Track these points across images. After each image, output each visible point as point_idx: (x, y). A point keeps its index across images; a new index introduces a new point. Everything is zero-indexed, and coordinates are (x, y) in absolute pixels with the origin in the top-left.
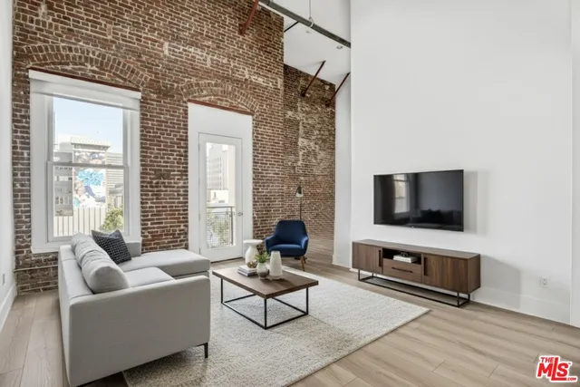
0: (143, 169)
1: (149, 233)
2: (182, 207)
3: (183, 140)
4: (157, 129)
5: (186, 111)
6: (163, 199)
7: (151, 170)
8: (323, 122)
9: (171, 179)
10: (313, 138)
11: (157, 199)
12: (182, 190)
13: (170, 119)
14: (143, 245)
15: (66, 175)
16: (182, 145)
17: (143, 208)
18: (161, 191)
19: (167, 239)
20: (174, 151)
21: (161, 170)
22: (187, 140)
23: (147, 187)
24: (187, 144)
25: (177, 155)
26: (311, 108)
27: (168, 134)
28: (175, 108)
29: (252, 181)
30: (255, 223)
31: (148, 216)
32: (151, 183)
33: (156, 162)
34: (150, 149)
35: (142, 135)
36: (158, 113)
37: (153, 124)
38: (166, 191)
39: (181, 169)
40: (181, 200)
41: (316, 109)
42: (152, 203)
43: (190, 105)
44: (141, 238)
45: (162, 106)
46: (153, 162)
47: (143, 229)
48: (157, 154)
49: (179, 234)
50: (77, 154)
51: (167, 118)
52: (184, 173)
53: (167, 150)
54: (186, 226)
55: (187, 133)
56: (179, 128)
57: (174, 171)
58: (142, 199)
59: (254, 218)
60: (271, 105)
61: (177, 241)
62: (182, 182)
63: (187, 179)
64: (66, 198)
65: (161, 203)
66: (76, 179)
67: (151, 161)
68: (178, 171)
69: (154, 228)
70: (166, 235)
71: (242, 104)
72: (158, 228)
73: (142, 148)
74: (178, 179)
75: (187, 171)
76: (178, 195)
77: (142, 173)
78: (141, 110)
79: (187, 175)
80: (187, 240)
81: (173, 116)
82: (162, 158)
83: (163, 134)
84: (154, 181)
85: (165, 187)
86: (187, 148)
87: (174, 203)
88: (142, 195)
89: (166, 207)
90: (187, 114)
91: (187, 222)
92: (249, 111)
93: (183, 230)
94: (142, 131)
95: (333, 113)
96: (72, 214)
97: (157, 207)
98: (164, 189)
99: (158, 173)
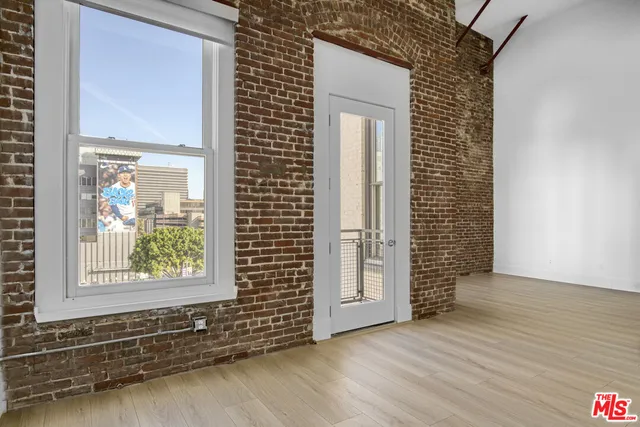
0: (241, 157)
1: (250, 277)
2: (304, 229)
3: (304, 105)
4: (265, 82)
5: (310, 51)
6: (273, 214)
7: (252, 158)
8: (477, 98)
9: (285, 177)
10: (464, 122)
11: (263, 213)
12: (303, 197)
13: (285, 65)
14: (240, 301)
15: (90, 192)
16: (304, 114)
17: (238, 230)
18: (269, 199)
19: (279, 289)
20: (291, 125)
21: (269, 160)
22: (311, 106)
23: (246, 190)
24: (312, 114)
25: (296, 133)
26: (461, 75)
27: (281, 93)
28: (291, 45)
29: (409, 184)
30: (414, 259)
31: (247, 245)
32: (252, 183)
33: (262, 144)
34: (253, 118)
35: (238, 92)
36: (265, 53)
37: (257, 73)
38: (278, 199)
39: (302, 158)
40: (303, 216)
41: (467, 78)
42: (254, 221)
43: (315, 41)
44: (236, 289)
45: (272, 39)
46: (257, 143)
47: (240, 270)
48: (265, 128)
49: (298, 280)
50: (102, 167)
51: (280, 63)
52: (307, 167)
53: (279, 123)
54: (311, 265)
55: (311, 92)
56: (299, 83)
57: (291, 162)
58: (238, 213)
59: (413, 250)
60: (437, 52)
61: (294, 294)
62: (304, 183)
63: (312, 178)
64: (89, 220)
65: (270, 221)
66: (101, 197)
67: (253, 141)
68: (298, 162)
69: (258, 269)
70: (277, 282)
71: (397, 48)
72: (266, 268)
73: (239, 116)
74: (299, 178)
75: (312, 164)
76: (298, 207)
77: (237, 164)
78: (237, 45)
79: (311, 171)
80: (311, 290)
81: (289, 59)
82: (272, 137)
83: (274, 92)
84: (260, 180)
85: (277, 191)
86: (312, 120)
87: (291, 221)
88: (237, 206)
89: (277, 229)
90: (311, 58)
91: (312, 257)
92: (405, 59)
93: (305, 272)
94: (238, 84)
95: (491, 85)
96: (96, 241)
97: (262, 229)
98: (274, 195)
99: (266, 164)
